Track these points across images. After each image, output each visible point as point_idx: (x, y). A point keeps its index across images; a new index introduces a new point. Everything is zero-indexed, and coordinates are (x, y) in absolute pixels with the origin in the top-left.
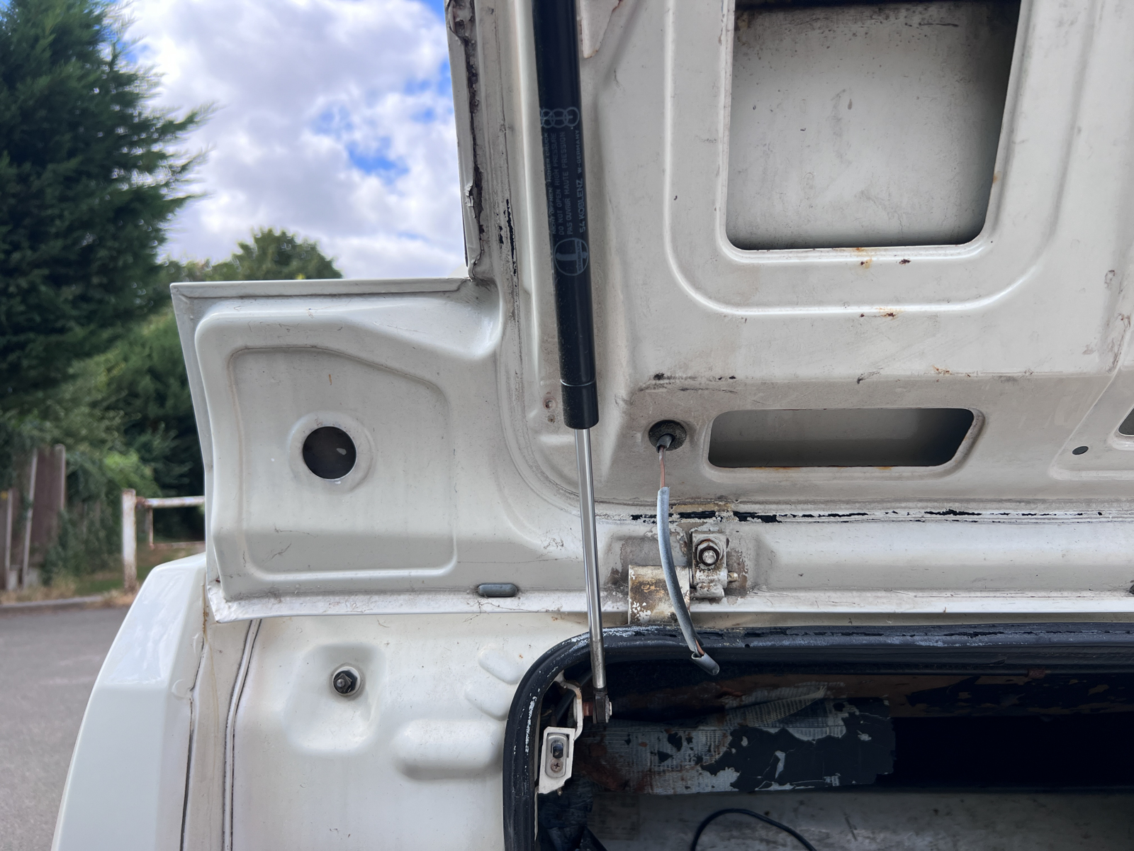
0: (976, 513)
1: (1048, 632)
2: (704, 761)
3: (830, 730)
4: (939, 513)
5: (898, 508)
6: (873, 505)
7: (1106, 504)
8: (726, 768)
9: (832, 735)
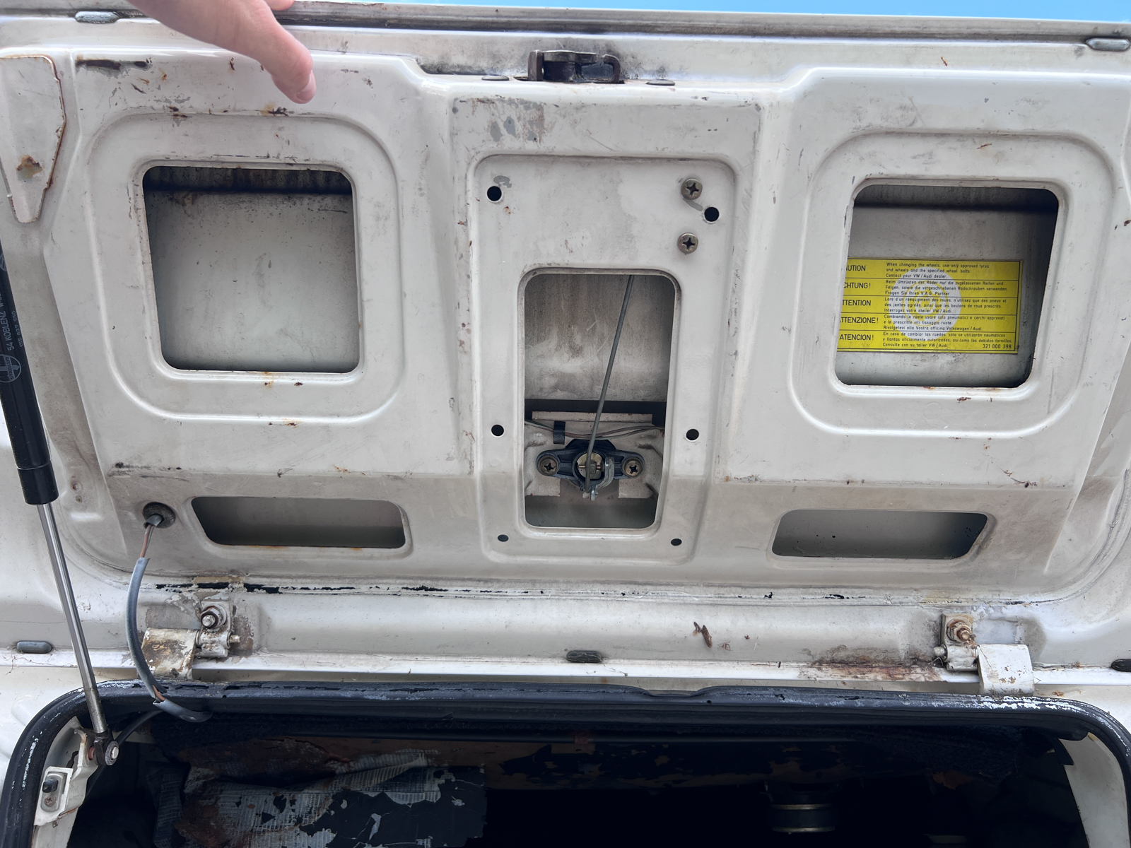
0: (444, 589)
1: (474, 689)
2: (303, 822)
3: (426, 795)
4: (413, 589)
5: (380, 584)
6: (360, 581)
7: (547, 584)
8: (324, 829)
9: (428, 800)
